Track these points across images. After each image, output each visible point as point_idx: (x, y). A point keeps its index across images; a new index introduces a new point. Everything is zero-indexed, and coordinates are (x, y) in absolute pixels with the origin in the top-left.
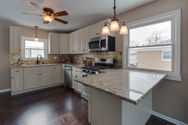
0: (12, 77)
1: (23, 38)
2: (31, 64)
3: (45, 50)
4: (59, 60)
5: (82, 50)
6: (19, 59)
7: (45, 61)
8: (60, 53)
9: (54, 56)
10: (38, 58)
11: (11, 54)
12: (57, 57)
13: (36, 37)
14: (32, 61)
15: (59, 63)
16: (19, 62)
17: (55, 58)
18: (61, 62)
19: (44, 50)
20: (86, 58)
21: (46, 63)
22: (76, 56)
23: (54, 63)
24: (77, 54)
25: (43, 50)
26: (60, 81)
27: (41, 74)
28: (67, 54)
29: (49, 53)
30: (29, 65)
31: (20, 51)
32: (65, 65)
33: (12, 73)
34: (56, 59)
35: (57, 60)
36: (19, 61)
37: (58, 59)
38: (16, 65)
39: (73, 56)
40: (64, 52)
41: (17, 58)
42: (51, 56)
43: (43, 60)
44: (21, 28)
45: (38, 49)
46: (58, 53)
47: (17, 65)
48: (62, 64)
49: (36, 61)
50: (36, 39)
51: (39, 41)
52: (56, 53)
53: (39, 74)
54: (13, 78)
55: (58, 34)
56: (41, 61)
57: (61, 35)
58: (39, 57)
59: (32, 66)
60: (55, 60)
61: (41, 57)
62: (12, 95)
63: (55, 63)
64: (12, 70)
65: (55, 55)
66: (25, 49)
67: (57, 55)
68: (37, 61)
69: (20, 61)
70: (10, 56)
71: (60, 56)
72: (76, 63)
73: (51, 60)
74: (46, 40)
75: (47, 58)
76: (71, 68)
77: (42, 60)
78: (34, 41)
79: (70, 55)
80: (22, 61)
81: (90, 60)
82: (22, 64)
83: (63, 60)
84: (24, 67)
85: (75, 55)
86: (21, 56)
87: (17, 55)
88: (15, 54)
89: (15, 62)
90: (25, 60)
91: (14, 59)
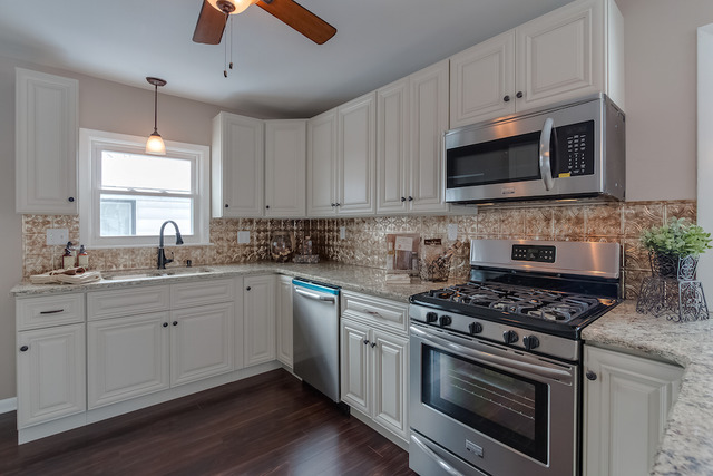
0: (20, 345)
1: (91, 138)
2: (127, 271)
3: (199, 200)
4: (259, 246)
5: (394, 197)
6: (70, 244)
7: (195, 255)
8: (270, 215)
9: (240, 227)
10: (162, 237)
11: (26, 216)
12: (251, 231)
13: (155, 134)
14: (132, 251)
15: (260, 261)
16: (69, 262)
17: (244, 237)
18: (269, 258)
19: (195, 197)
20: (411, 240)
21: (202, 264)
22: (343, 229)
23: (236, 262)
24: (352, 220)
25: (189, 200)
26: (270, 356)
27: (175, 324)
28: (297, 221)
29: (218, 213)
30: (118, 273)
31: (71, 200)
32: (296, 274)
33: (20, 325)
34: (248, 242)
35: (252, 246)
36: (67, 254)
37: (256, 243)
38: (46, 275)
39: (329, 231)
40: (288, 206)
41: (56, 237)
42: (223, 227)
43: (188, 249)
44: (77, 81)
45: (164, 194)
46: (257, 214)
48: (282, 271)
49: (155, 251)
50: (156, 144)
51: (168, 155)
52: (248, 215)
53: (166, 325)
54: (24, 349)
55: (257, 123)
56: (177, 251)
57: (273, 124)
58: (170, 231)
59: (130, 283)
60: (245, 246)
61: (178, 235)
62: (20, 443)
63: (245, 262)
64: (20, 304)
65: (245, 222)
66: (97, 193)
67: (251, 221)
68: (161, 251)
69: (74, 254)
70: (25, 227)
71: (266, 231)
72: (343, 263)
73: (226, 249)
74: (201, 151)
75: (204, 240)
76: (339, 294)
77: (185, 248)
78: (143, 152)
79: (308, 225)
80: (81, 252)
81: (439, 251)
82: (81, 271)
83: (279, 245)
84: (87, 289)
85: (341, 222)
86: (77, 229)
87: (57, 222)
88: (46, 217)
89: (46, 261)
90: (99, 251)
91: (45, 246)
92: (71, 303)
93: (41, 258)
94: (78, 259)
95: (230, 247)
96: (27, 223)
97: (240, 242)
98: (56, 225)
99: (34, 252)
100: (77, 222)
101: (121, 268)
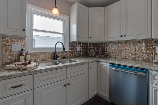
4: (83, 52)
6: (22, 50)
9: (78, 45)
12: (81, 47)
13: (55, 7)
14: (45, 53)
16: (22, 58)
19: (64, 34)
27: (69, 84)
31: (24, 30)
34: (80, 50)
35: (81, 51)
36: (21, 55)
37: (82, 50)
41: (16, 48)
42: (74, 46)
45: (54, 32)
47: (16, 67)
50: (55, 11)
53: (65, 85)
60: (79, 51)
65: (79, 43)
66: (32, 30)
67: (81, 43)
68: (55, 53)
69: (24, 54)
70: (2, 43)
71: (84, 46)
74: (67, 18)
75: (67, 50)
80: (27, 54)
82: (29, 63)
86: (25, 44)
87: (17, 41)
88: (11, 39)
89: (11, 58)
90: (33, 53)
91: (11, 51)
92: (26, 81)
93: (10, 56)
94: (25, 57)
95: (75, 52)
96: (3, 41)
97: (78, 50)
98: (16, 43)
99: (7, 54)
100: (25, 41)
101: (41, 60)
